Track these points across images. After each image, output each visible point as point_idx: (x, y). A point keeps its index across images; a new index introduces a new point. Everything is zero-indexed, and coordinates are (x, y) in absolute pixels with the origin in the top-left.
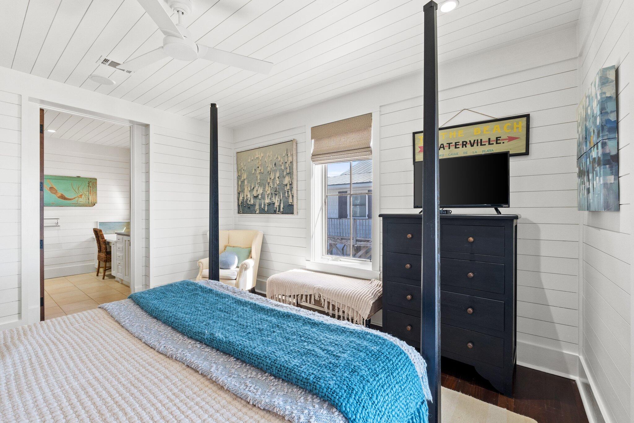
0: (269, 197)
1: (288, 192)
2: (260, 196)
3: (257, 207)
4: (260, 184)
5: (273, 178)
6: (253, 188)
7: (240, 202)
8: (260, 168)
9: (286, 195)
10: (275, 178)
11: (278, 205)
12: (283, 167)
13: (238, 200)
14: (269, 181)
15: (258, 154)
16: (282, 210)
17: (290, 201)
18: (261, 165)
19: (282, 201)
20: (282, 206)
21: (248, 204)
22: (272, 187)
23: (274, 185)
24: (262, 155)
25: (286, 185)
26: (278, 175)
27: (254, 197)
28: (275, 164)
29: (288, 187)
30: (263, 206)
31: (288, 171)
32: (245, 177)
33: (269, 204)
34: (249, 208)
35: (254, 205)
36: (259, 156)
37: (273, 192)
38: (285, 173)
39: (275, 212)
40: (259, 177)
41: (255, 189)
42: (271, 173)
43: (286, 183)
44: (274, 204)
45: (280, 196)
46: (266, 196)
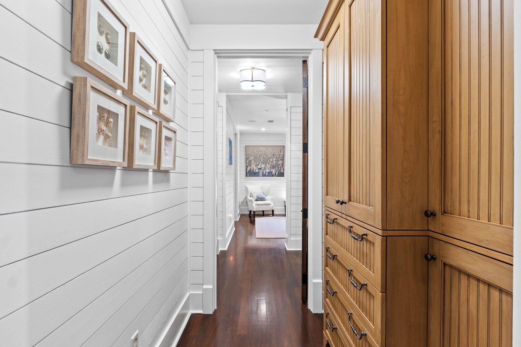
0: (269, 169)
1: (281, 167)
2: (263, 169)
3: (261, 173)
4: (263, 163)
5: (272, 160)
6: (258, 165)
7: (248, 171)
8: (263, 155)
9: (280, 168)
10: (273, 161)
11: (275, 172)
12: (278, 157)
13: (246, 170)
14: (269, 162)
15: (261, 149)
16: (277, 175)
17: (282, 171)
18: (264, 154)
19: (277, 172)
20: (277, 173)
21: (254, 172)
22: (271, 164)
23: (272, 164)
24: (265, 149)
25: (280, 164)
26: (275, 159)
27: (259, 169)
28: (273, 155)
29: (281, 165)
30: (264, 173)
31: (281, 158)
32: (252, 159)
33: (269, 172)
34: (255, 174)
35: (259, 173)
36: (263, 150)
37: (272, 167)
38: (279, 159)
39: (273, 176)
40: (262, 159)
41: (259, 165)
42: (271, 158)
43: (280, 163)
44: (272, 172)
45: (276, 169)
46: (267, 169)
